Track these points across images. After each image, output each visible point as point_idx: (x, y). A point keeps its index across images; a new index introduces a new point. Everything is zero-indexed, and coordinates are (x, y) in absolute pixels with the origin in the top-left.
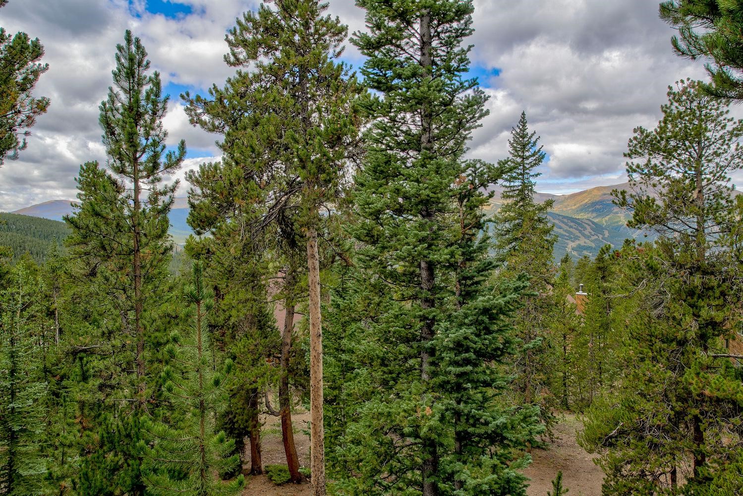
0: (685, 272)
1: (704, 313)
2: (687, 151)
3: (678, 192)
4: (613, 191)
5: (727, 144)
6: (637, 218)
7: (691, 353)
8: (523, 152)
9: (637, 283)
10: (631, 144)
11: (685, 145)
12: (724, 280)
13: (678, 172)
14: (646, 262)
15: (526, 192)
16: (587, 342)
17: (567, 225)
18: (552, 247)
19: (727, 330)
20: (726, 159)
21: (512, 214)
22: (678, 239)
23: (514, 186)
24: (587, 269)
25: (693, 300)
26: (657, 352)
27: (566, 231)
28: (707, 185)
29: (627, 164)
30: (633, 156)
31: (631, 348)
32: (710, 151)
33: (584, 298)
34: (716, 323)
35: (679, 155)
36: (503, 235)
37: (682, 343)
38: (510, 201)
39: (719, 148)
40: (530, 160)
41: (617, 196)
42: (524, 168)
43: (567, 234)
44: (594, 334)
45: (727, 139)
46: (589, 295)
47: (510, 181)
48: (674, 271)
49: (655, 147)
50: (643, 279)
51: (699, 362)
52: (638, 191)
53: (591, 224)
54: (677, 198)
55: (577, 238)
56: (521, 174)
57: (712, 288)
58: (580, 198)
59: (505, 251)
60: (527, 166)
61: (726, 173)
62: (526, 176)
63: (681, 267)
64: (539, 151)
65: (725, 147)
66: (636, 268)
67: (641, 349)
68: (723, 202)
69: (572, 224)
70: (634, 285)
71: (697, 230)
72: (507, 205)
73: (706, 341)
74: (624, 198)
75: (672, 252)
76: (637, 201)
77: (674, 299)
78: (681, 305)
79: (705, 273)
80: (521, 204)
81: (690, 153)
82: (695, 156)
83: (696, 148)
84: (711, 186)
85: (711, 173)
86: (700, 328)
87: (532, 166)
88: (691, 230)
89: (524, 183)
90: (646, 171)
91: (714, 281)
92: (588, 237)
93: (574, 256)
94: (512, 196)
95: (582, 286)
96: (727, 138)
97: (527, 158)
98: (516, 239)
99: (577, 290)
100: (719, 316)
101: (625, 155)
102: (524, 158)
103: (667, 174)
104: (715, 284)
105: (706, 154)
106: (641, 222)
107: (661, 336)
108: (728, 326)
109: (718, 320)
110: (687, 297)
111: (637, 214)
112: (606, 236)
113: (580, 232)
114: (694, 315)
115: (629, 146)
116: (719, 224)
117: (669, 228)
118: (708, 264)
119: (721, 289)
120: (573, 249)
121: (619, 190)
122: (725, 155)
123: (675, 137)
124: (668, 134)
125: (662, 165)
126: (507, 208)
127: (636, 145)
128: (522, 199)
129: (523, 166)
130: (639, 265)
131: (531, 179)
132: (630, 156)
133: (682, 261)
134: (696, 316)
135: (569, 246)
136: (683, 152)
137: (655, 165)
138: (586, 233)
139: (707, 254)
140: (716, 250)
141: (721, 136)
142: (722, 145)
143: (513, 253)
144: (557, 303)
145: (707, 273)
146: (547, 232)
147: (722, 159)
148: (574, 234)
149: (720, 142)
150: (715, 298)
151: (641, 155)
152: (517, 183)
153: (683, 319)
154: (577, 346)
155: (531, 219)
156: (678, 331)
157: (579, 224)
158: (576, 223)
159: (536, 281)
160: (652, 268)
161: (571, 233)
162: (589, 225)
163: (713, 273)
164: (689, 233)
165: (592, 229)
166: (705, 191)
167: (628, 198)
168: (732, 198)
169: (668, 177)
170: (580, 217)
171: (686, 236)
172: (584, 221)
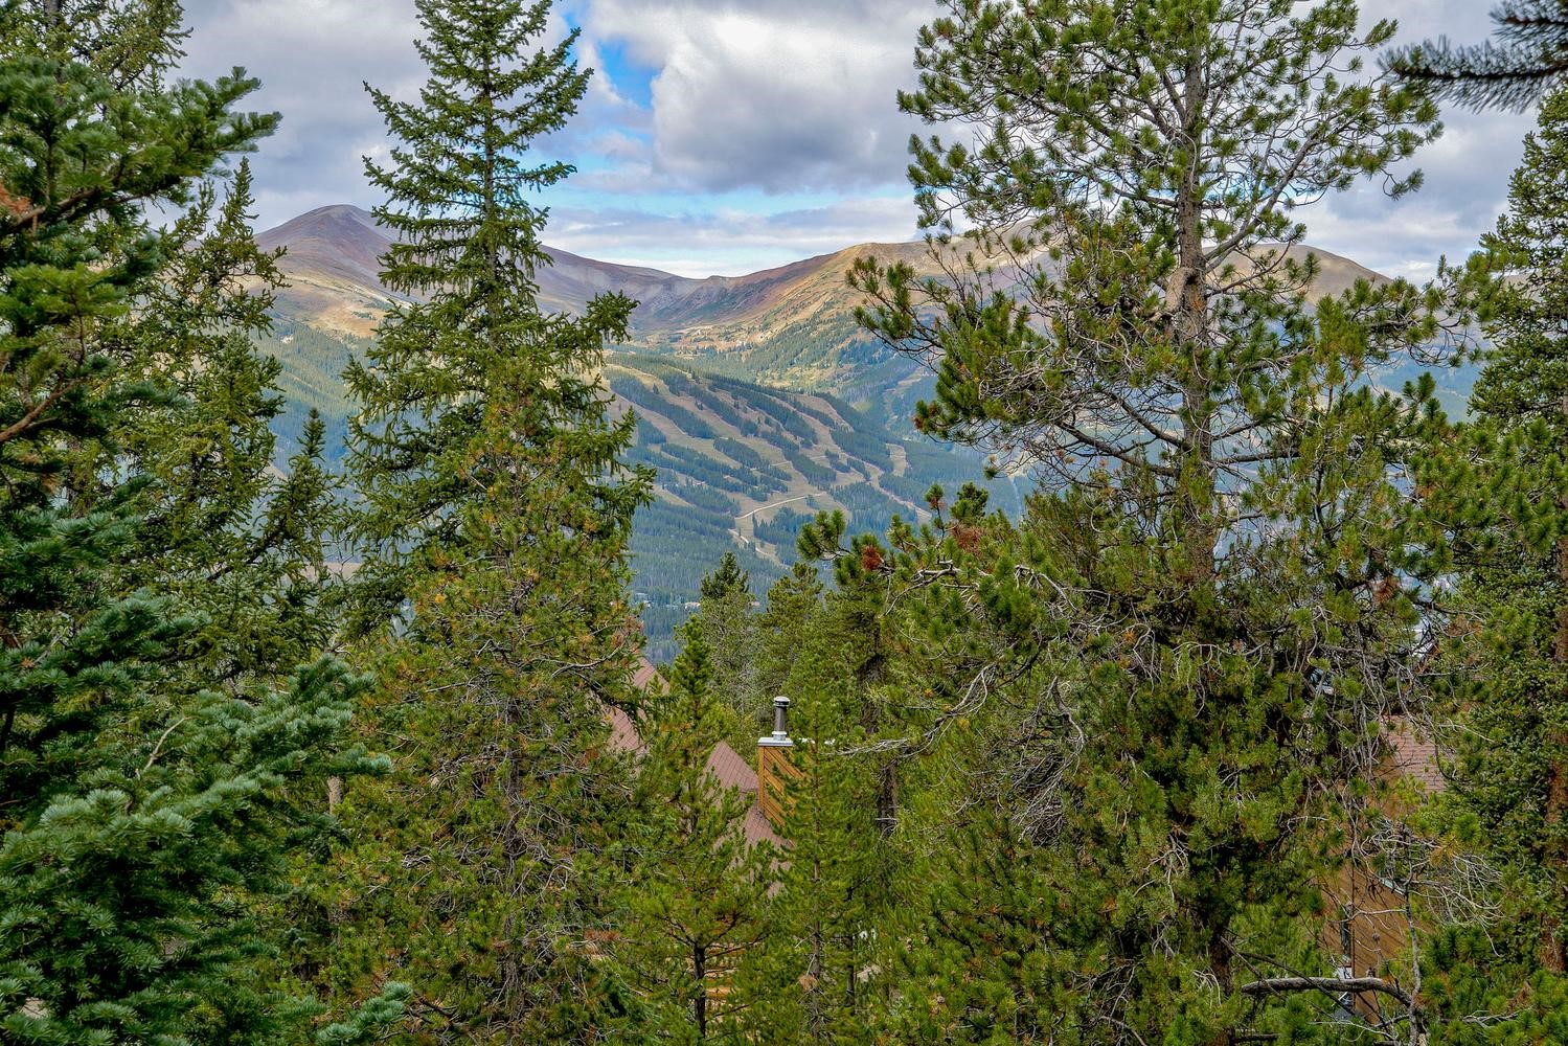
0: (1138, 632)
1: (1204, 805)
2: (1146, 101)
3: (1103, 281)
4: (858, 264)
5: (1294, 79)
6: (954, 392)
7: (1165, 986)
8: (485, 55)
9: (957, 684)
10: (928, 53)
11: (1137, 74)
12: (1282, 662)
13: (1108, 191)
14: (986, 588)
15: (504, 255)
16: (794, 968)
17: (730, 417)
18: (626, 529)
19: (1293, 875)
20: (1292, 145)
21: (438, 363)
22: (1115, 484)
23: (444, 224)
24: (808, 626)
25: (1169, 753)
26: (1035, 989)
27: (727, 447)
28: (1219, 252)
29: (915, 144)
30: (939, 108)
31: (933, 981)
32: (1232, 108)
33: (779, 760)
34: (1253, 846)
35: (1118, 115)
36: (391, 467)
37: (1132, 941)
38: (421, 298)
39: (1261, 96)
40: (521, 96)
41: (872, 288)
42: (493, 139)
43: (734, 464)
44: (826, 929)
45: (1290, 57)
46: (800, 747)
47: (424, 198)
48: (1095, 628)
49: (1025, 72)
50: (979, 664)
51: (1195, 1023)
52: (959, 267)
53: (833, 414)
54: (1102, 308)
55: (776, 482)
56: (477, 165)
57: (1235, 698)
58: (788, 292)
59: (406, 547)
60: (507, 127)
61: (1290, 204)
62: (499, 174)
63: (1125, 609)
64: (560, 55)
65: (1284, 90)
66: (945, 617)
67: (975, 983)
68: (1274, 326)
69: (753, 416)
70: (945, 695)
71: (1183, 446)
72: (414, 319)
73: (1220, 929)
74: (902, 301)
75: (1090, 542)
76: (954, 315)
77: (1101, 748)
78: (1125, 774)
79: (1215, 632)
80: (481, 311)
81: (1156, 110)
82: (1177, 123)
83: (1180, 89)
84: (1232, 258)
85: (1231, 200)
86: (1195, 870)
87: (527, 130)
88: (1159, 446)
89: (491, 210)
90: (988, 180)
91: (1241, 666)
92: (820, 477)
93: (764, 567)
94: (436, 274)
95: (784, 707)
96: (1290, 53)
97: (507, 85)
98: (455, 489)
99: (766, 725)
100: (1258, 815)
101: (905, 104)
102: (490, 86)
103: (1071, 198)
104: (1246, 678)
105: (1218, 119)
106: (969, 409)
107: (1048, 919)
108: (1295, 856)
109: (1260, 830)
110: (1146, 738)
111: (951, 376)
112: (898, 472)
113: (790, 452)
114: (1174, 815)
115: (921, 62)
116: (1263, 419)
117: (1082, 439)
118: (1224, 592)
119: (1268, 698)
120: (761, 533)
121: (886, 263)
122: (1286, 125)
123: (1097, 34)
124: (1075, 19)
125: (1055, 155)
126: (409, 334)
127: (946, 58)
128: (486, 290)
129: (490, 127)
130: (957, 605)
131: (528, 194)
132: (923, 108)
133: (1125, 582)
134: (1181, 817)
135: (744, 521)
136: (1129, 103)
137: (1028, 156)
138: (816, 456)
139: (1220, 549)
140: (1256, 533)
141: (1269, 45)
142: (1272, 82)
143: (441, 558)
144: (643, 796)
145: (1221, 633)
146: (602, 452)
147: (1278, 144)
148: (762, 464)
149: (1267, 67)
150: (1248, 737)
151: (971, 108)
152: (460, 209)
153: (1131, 839)
154: (755, 994)
155: (526, 390)
156: (1114, 890)
157: (785, 417)
158: (772, 410)
159: (547, 695)
160: (1006, 615)
161: (749, 457)
162: (826, 421)
163: (1241, 633)
164: (1153, 458)
165: (838, 438)
166: (1211, 279)
167: (917, 298)
168: (1309, 309)
169: (1073, 213)
170: (786, 384)
171: (1144, 471)
172: (804, 400)
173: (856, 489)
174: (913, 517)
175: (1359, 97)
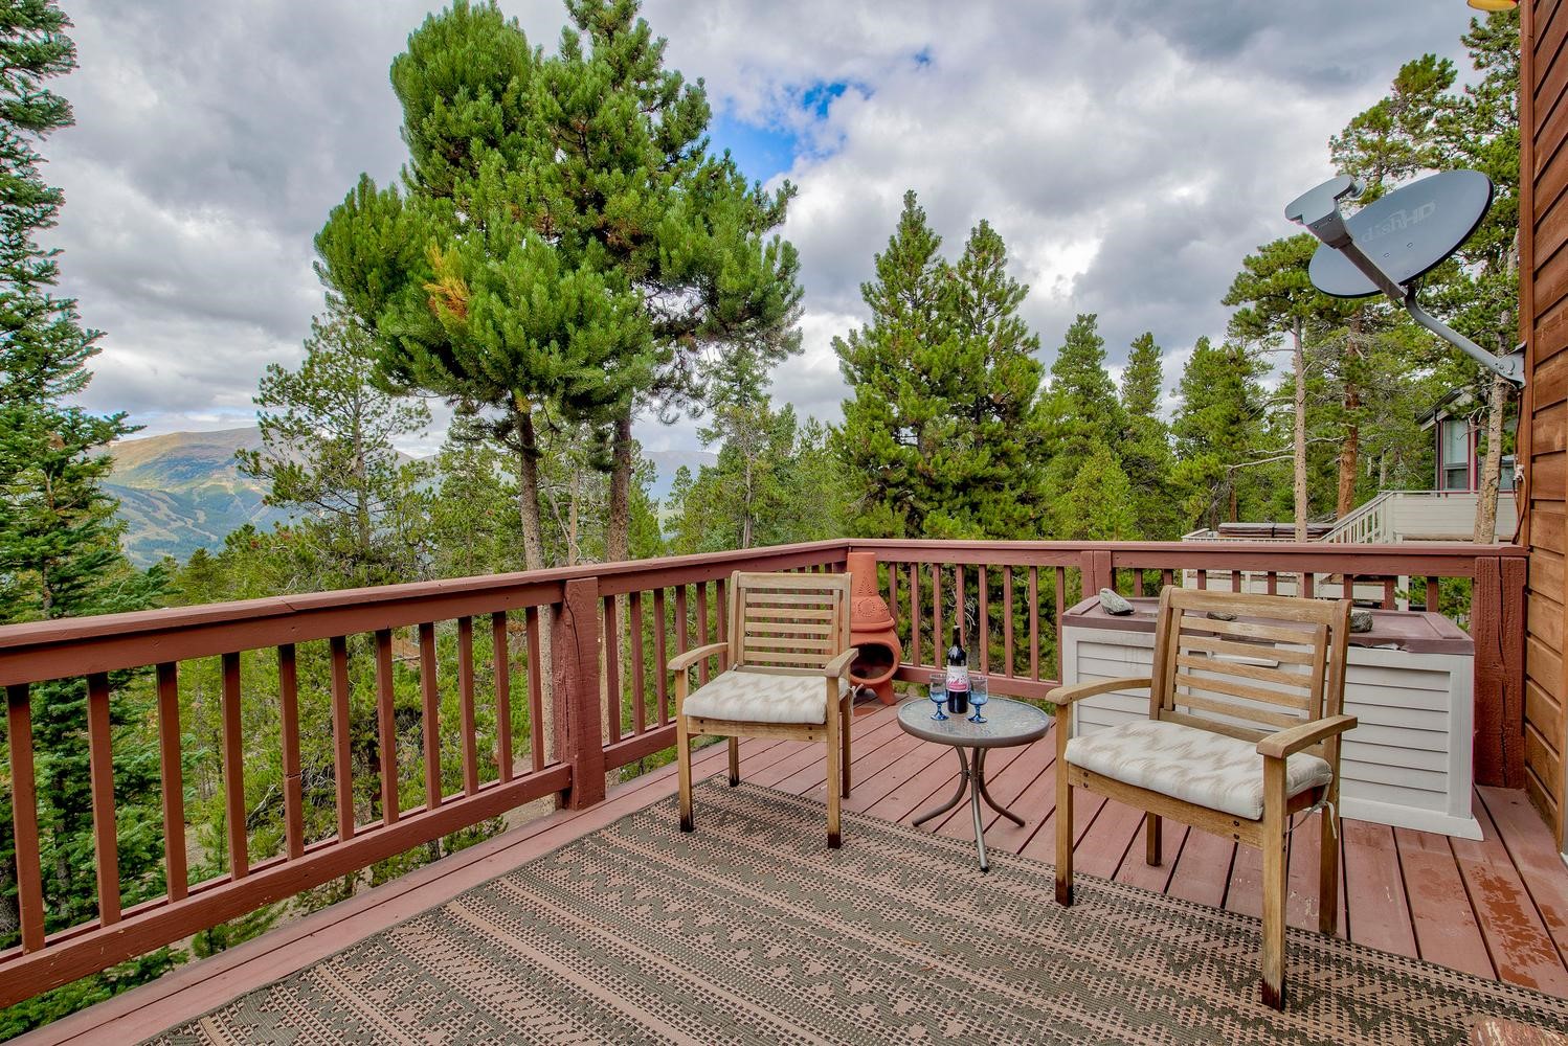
2: (341, 406)
3: (332, 459)
6: (279, 492)
9: (284, 583)
10: (264, 387)
11: (338, 398)
13: (331, 432)
14: (296, 552)
22: (336, 520)
28: (368, 452)
29: (259, 414)
30: (268, 404)
32: (369, 410)
35: (331, 410)
41: (245, 459)
49: (299, 395)
52: (278, 454)
53: (168, 499)
54: (332, 467)
55: (139, 526)
61: (389, 439)
63: (342, 557)
66: (282, 561)
68: (387, 473)
70: (280, 586)
71: (359, 508)
74: (256, 463)
75: (329, 538)
76: (276, 468)
79: (371, 561)
81: (345, 409)
82: (351, 413)
83: (352, 404)
84: (371, 453)
85: (371, 437)
88: (351, 508)
90: (287, 427)
92: (162, 525)
101: (255, 401)
103: (316, 433)
105: (364, 413)
106: (285, 497)
111: (277, 487)
112: (201, 521)
113: (146, 514)
115: (262, 389)
116: (383, 500)
117: (323, 506)
118: (374, 550)
120: (132, 548)
122: (386, 416)
123: (325, 386)
124: (315, 380)
125: (309, 419)
127: (271, 389)
130: (286, 558)
132: (262, 403)
133: (341, 548)
135: (124, 543)
136: (336, 406)
137: (300, 420)
138: (159, 516)
139: (372, 538)
140: (382, 532)
145: (374, 561)
148: (133, 520)
151: (279, 403)
157: (142, 500)
158: (136, 497)
160: (304, 560)
162: (164, 501)
163: (380, 561)
164: (349, 512)
165: (171, 508)
166: (365, 459)
167: (261, 463)
168: (396, 468)
169: (318, 438)
170: (143, 487)
171: (345, 516)
172: (151, 493)
173: (181, 528)
174: (209, 538)
175: (409, 411)
